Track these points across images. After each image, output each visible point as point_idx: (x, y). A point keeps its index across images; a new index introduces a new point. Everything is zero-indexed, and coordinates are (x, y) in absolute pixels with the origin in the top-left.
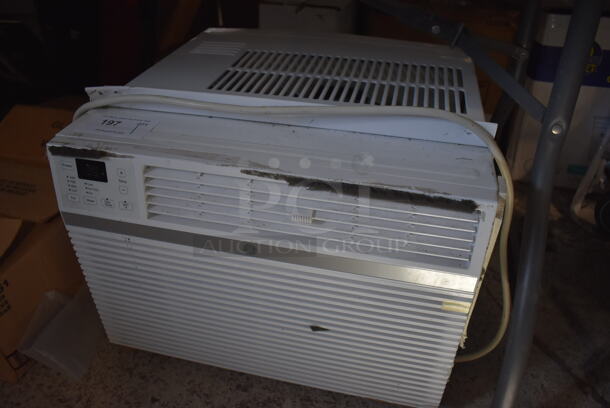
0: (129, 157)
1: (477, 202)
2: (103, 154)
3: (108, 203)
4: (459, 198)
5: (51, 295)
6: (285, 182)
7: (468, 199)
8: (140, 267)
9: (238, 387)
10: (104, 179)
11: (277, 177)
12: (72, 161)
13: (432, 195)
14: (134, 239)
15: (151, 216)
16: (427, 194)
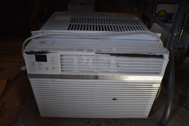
0: (56, 52)
1: (164, 55)
2: (46, 52)
3: (47, 69)
4: (158, 54)
5: (17, 104)
6: (109, 55)
7: (161, 54)
8: (56, 89)
9: (87, 123)
10: (46, 61)
11: (106, 54)
12: (34, 56)
13: (152, 54)
14: (55, 80)
15: (62, 71)
16: (150, 54)
